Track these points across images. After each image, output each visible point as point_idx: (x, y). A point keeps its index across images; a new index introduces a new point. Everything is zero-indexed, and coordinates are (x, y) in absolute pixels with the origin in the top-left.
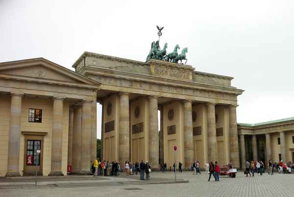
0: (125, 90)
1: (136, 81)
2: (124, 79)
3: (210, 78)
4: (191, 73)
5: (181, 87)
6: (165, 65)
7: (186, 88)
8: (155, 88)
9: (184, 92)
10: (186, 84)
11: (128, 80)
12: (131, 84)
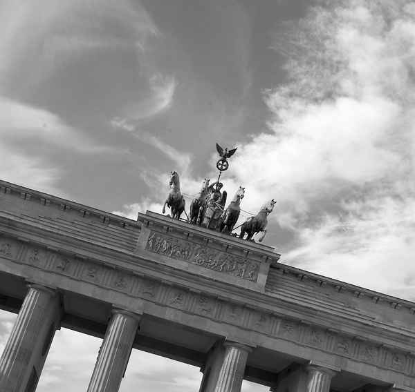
0: (39, 277)
1: (77, 258)
2: (45, 249)
3: (341, 296)
4: (265, 267)
5: (216, 299)
6: (182, 233)
7: (234, 306)
8: (135, 287)
9: (227, 315)
10: (232, 292)
11: (54, 252)
12: (60, 265)
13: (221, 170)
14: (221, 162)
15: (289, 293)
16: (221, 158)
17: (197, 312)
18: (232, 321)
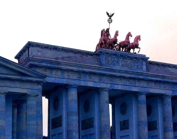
0: (73, 82)
3: (166, 68)
6: (116, 55)
8: (106, 80)
9: (137, 83)
12: (79, 76)
13: (110, 23)
14: (109, 20)
15: (154, 71)
16: (109, 17)
17: (128, 84)
18: (139, 85)
